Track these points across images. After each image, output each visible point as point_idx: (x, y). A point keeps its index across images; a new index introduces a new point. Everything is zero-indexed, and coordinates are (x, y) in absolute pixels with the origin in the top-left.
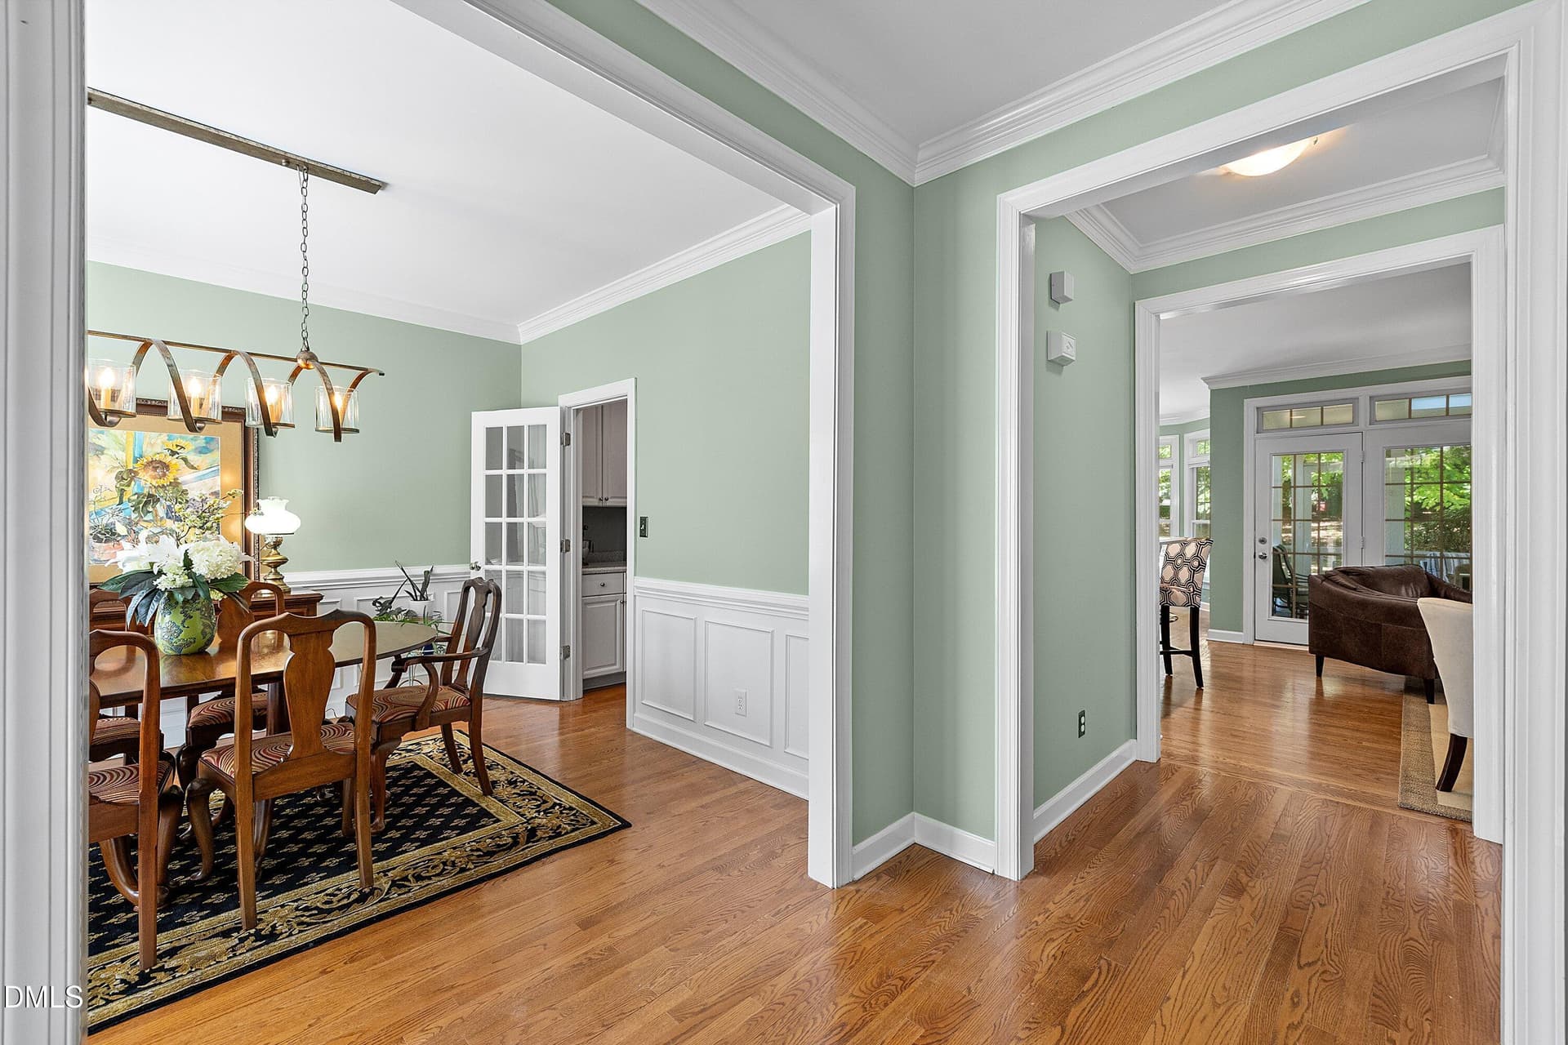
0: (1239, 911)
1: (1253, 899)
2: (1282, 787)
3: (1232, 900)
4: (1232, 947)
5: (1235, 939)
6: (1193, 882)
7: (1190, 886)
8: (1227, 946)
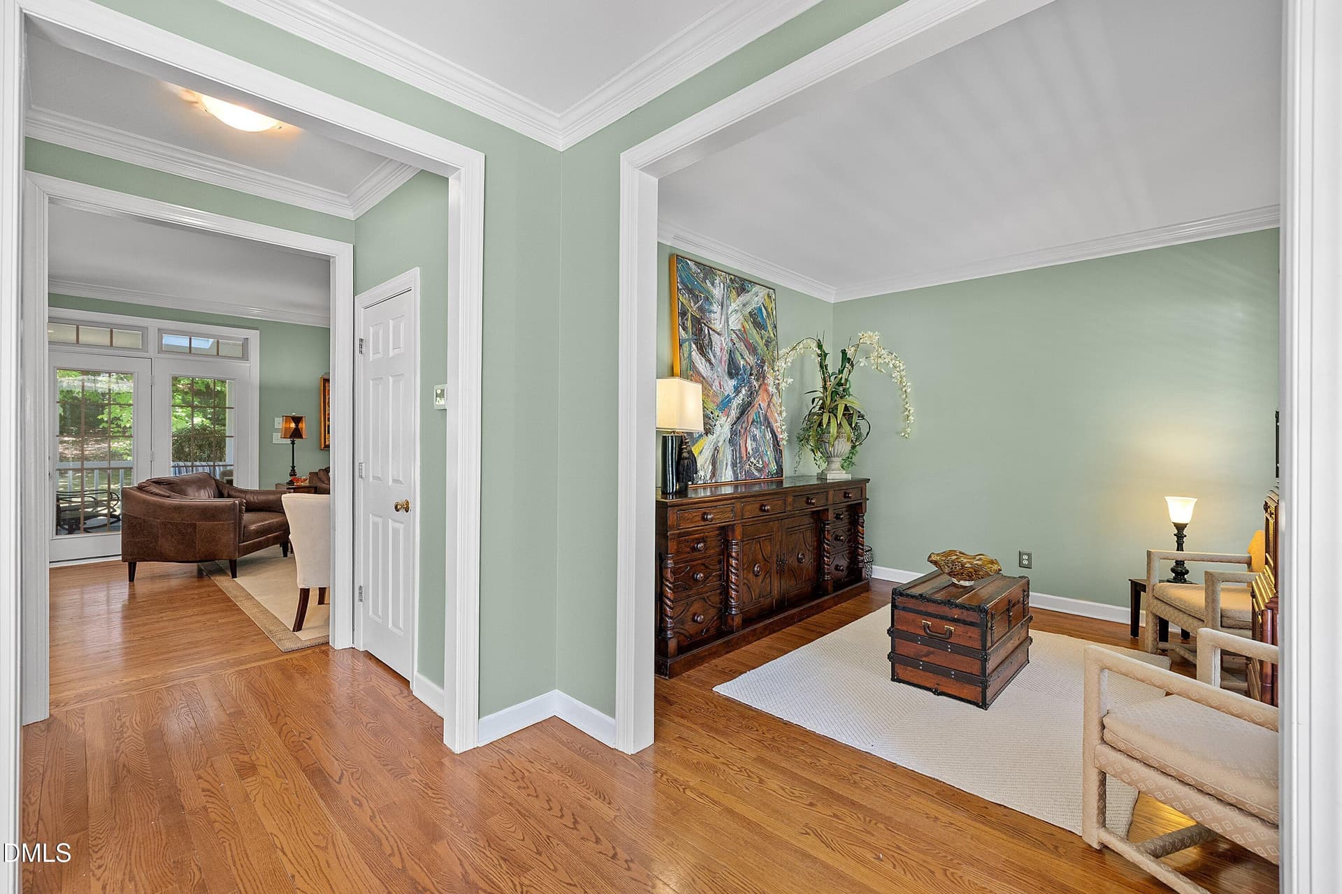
0: (266, 781)
1: (266, 767)
2: (196, 679)
3: (254, 778)
4: (289, 806)
5: (286, 800)
6: (210, 787)
7: (212, 792)
8: (287, 809)
